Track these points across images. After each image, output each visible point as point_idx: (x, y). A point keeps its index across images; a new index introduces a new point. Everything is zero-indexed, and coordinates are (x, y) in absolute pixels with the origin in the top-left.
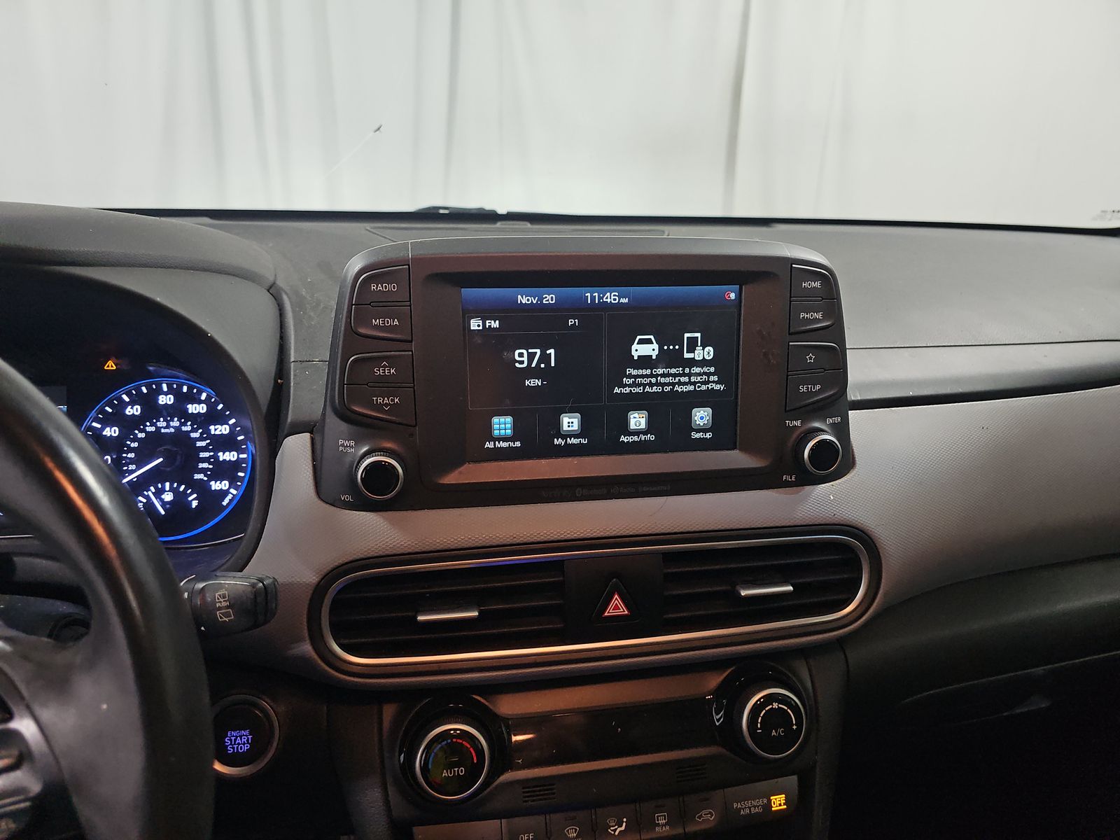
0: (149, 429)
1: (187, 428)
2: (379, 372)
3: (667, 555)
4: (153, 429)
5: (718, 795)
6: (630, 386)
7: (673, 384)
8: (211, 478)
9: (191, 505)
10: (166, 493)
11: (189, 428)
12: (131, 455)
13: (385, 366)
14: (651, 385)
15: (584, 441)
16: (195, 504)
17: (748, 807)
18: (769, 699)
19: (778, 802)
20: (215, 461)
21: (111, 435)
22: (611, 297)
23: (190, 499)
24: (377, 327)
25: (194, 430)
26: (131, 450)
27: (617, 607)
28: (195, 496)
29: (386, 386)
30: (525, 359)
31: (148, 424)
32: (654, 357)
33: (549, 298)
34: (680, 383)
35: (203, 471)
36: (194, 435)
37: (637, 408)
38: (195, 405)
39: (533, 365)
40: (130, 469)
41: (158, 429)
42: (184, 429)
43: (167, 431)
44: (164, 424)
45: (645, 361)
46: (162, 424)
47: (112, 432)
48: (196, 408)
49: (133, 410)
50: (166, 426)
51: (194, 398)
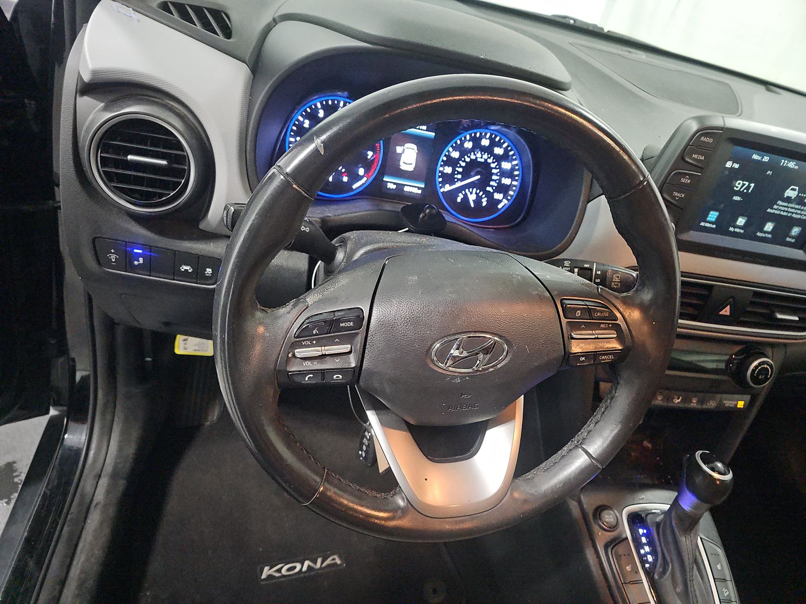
0: (472, 157)
2: (683, 180)
3: (755, 293)
4: (474, 157)
5: (719, 396)
6: (775, 209)
7: (793, 213)
8: (495, 191)
9: (483, 204)
10: (473, 195)
12: (460, 170)
13: (687, 178)
14: (784, 211)
15: (742, 231)
17: (729, 403)
18: (763, 363)
19: (741, 404)
20: (499, 183)
22: (792, 165)
23: (483, 200)
24: (694, 159)
25: (493, 162)
26: (461, 166)
27: (726, 311)
29: (681, 188)
30: (740, 186)
31: (473, 154)
32: (793, 198)
33: (766, 159)
34: (796, 213)
35: (492, 186)
36: (492, 165)
37: (772, 221)
38: (498, 149)
39: (741, 190)
40: (458, 177)
41: (477, 158)
42: (489, 160)
43: (480, 160)
45: (789, 200)
46: (479, 155)
47: (455, 155)
48: (498, 151)
49: (469, 145)
50: (481, 157)
51: (500, 145)
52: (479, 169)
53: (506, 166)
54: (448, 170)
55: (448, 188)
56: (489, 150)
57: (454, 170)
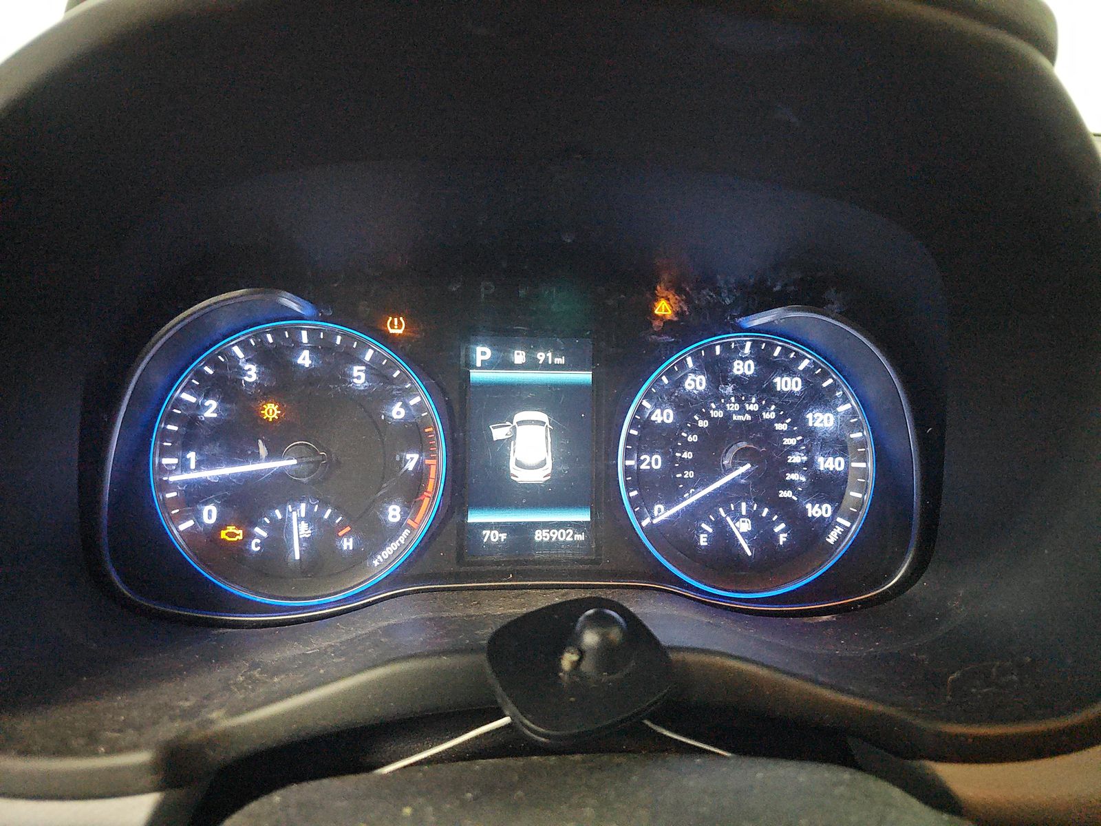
0: (714, 414)
1: (769, 415)
4: (720, 414)
8: (805, 498)
9: (778, 541)
10: (741, 519)
11: (772, 416)
12: (688, 455)
16: (782, 538)
20: (811, 472)
21: (663, 421)
23: (777, 530)
25: (780, 419)
26: (687, 446)
28: (783, 526)
31: (713, 406)
35: (794, 486)
36: (780, 427)
38: (785, 378)
40: (686, 476)
41: (728, 415)
42: (766, 416)
43: (740, 418)
44: (736, 407)
46: (733, 405)
47: (664, 416)
48: (788, 384)
49: (696, 383)
50: (740, 411)
51: (788, 369)
52: (743, 444)
53: (821, 420)
54: (653, 462)
55: (661, 513)
56: (759, 387)
57: (669, 460)
